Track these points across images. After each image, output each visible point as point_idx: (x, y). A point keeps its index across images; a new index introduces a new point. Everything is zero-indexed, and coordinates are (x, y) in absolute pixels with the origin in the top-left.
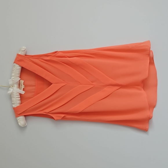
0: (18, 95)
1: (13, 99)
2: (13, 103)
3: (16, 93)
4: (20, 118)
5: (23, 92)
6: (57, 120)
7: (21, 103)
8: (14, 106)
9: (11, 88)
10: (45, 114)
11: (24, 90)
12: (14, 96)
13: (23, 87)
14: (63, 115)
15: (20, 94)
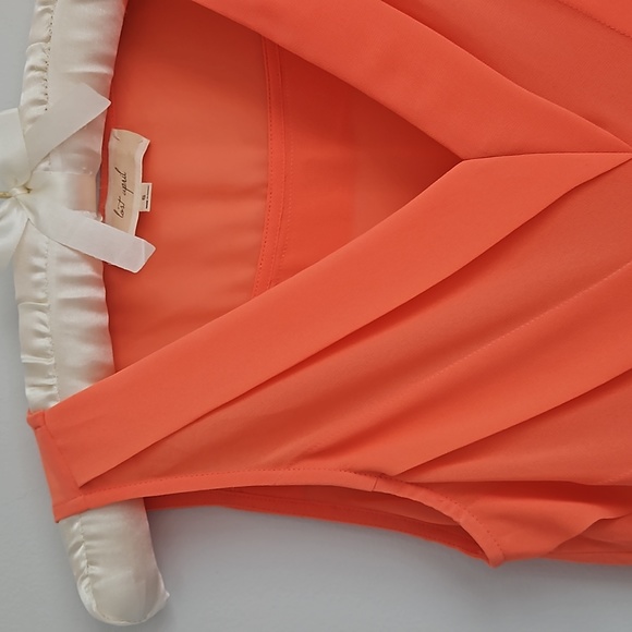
0: (84, 281)
1: (29, 319)
2: (27, 358)
3: (63, 260)
4: (93, 529)
5: (132, 253)
6: (506, 558)
7: (117, 367)
8: (35, 395)
9: (17, 203)
10: (368, 484)
11: (144, 226)
12: (38, 284)
13: (138, 198)
14: (584, 515)
15: (110, 275)
